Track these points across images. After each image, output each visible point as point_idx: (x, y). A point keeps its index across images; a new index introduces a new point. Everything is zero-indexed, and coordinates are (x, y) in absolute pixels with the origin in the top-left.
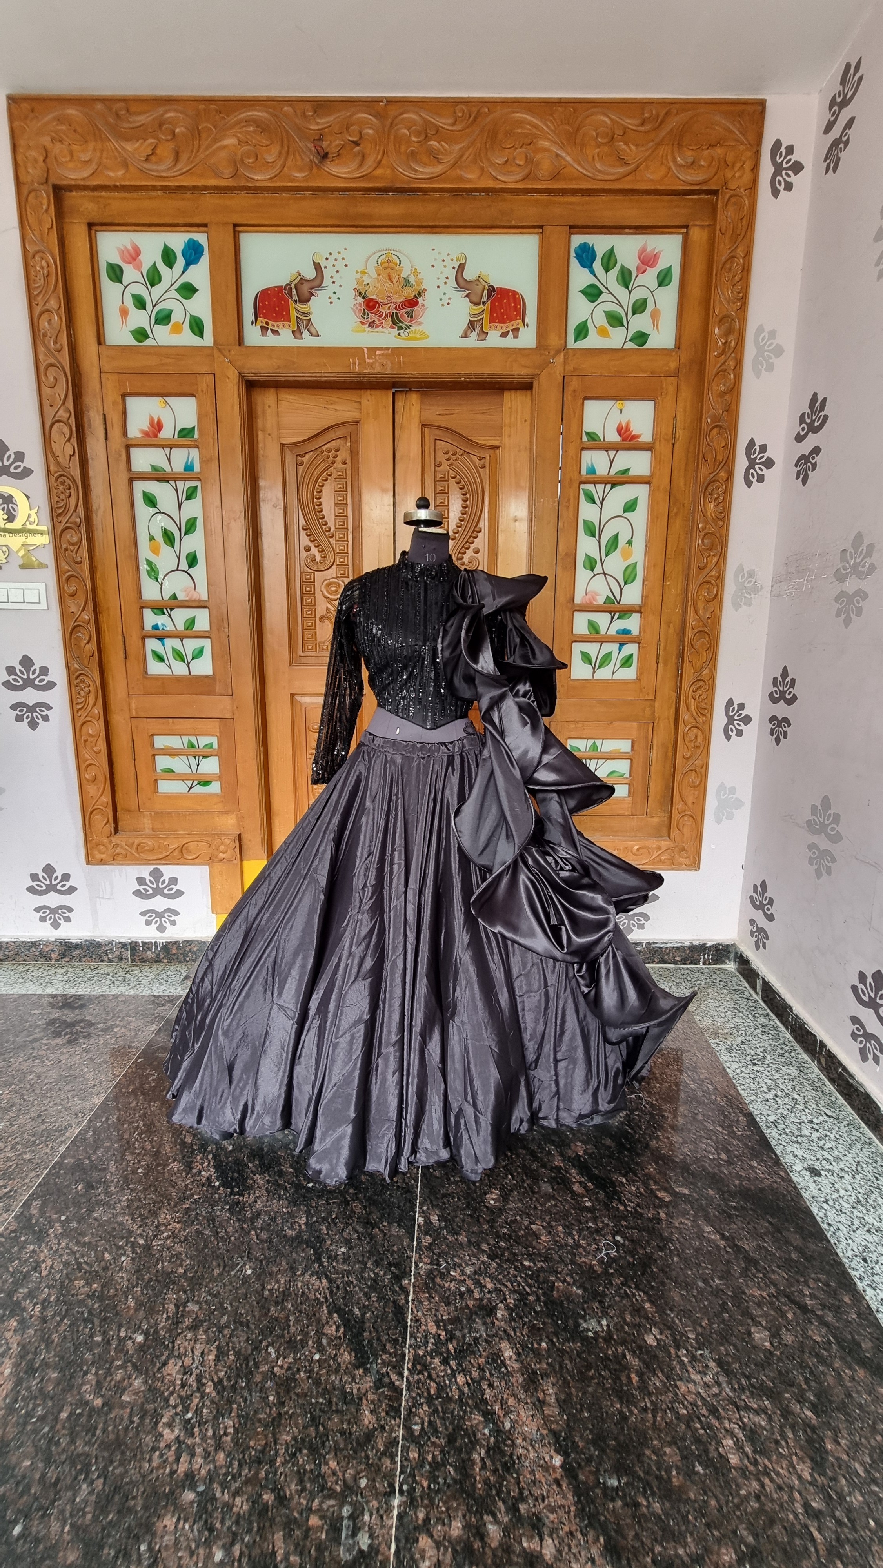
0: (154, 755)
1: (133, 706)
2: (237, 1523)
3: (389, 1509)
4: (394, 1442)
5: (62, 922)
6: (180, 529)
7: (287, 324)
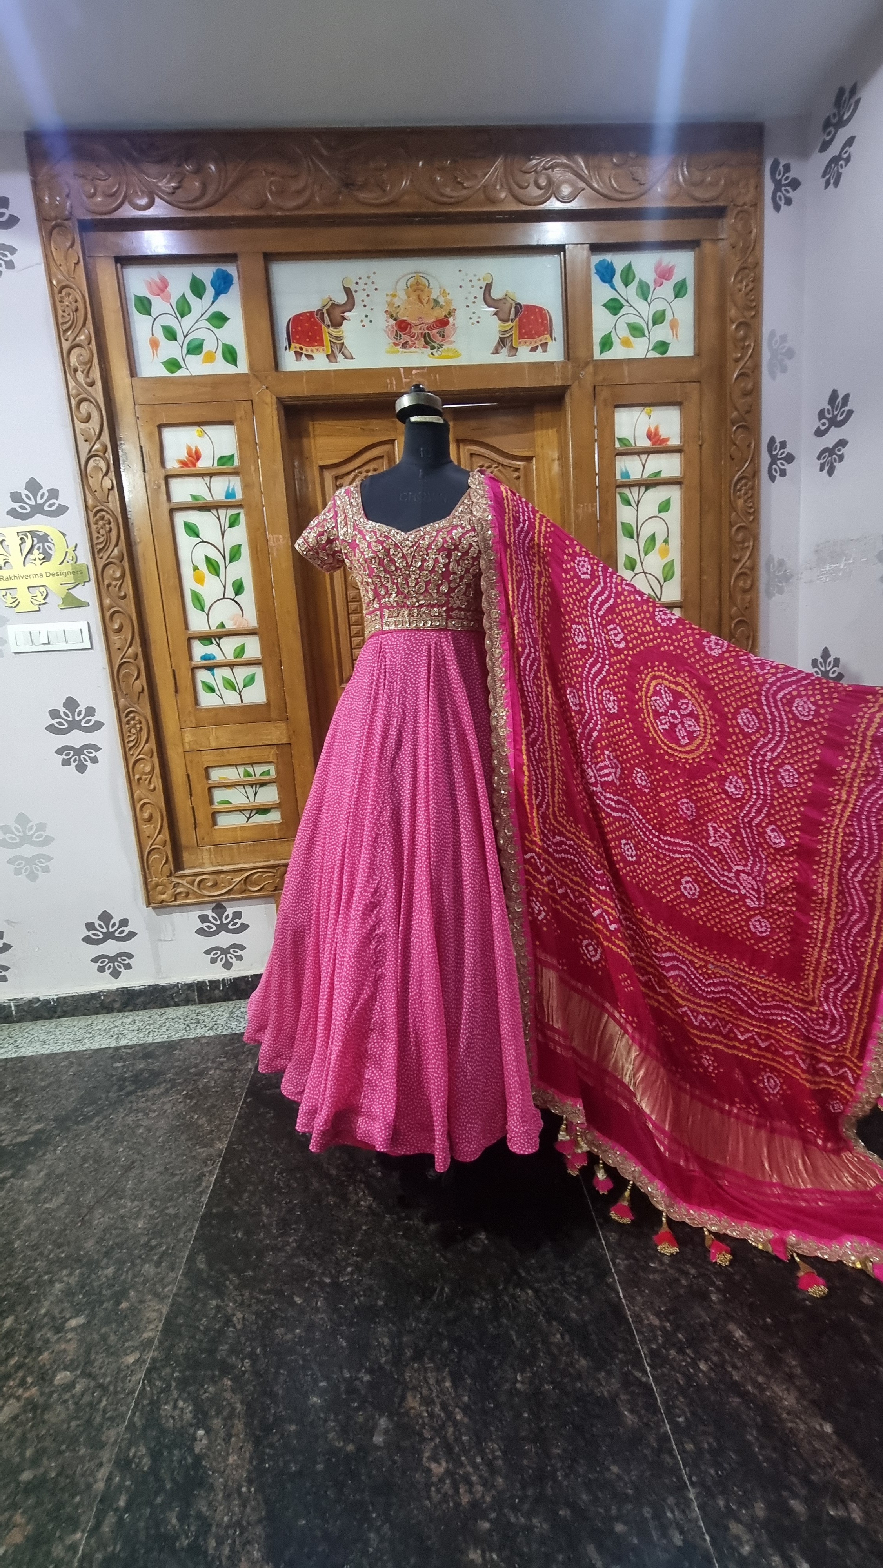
0: (210, 789)
1: (187, 740)
3: (688, 1502)
5: (122, 970)
6: (224, 557)
7: (320, 348)
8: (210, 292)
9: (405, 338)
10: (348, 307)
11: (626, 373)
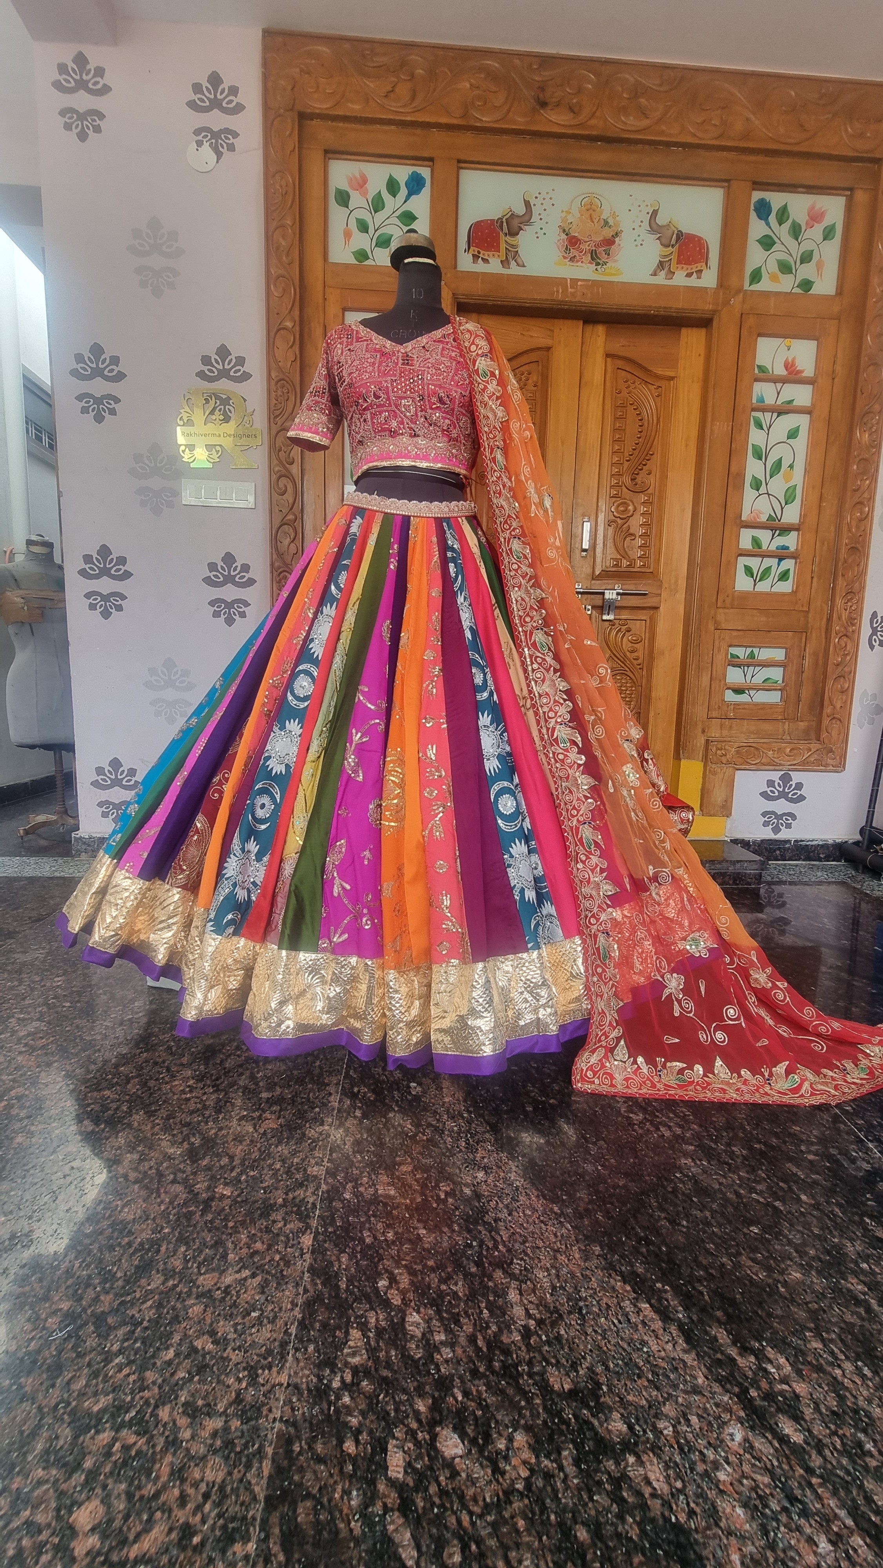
7: (496, 254)
8: (403, 192)
9: (574, 252)
10: (526, 218)
11: (772, 304)
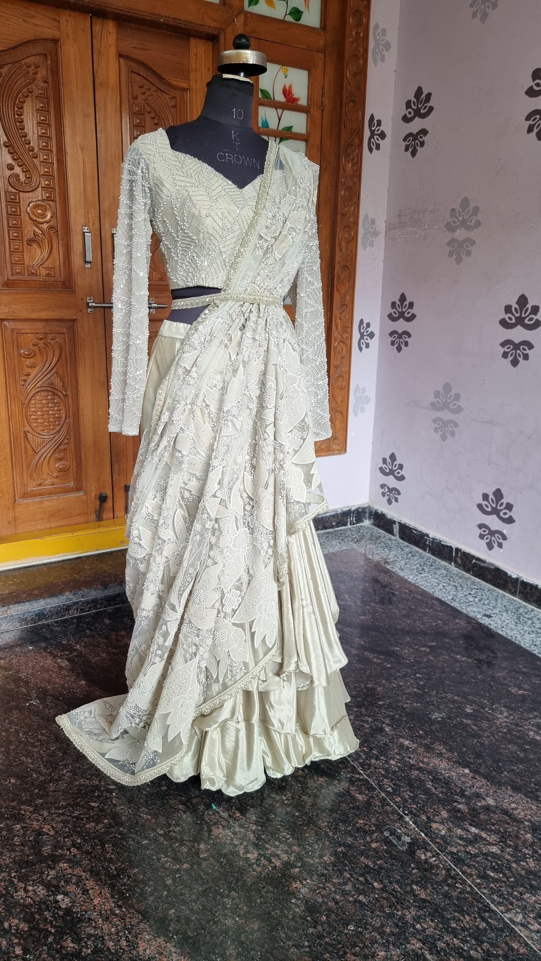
2: (335, 866)
3: (407, 823)
4: (384, 799)
